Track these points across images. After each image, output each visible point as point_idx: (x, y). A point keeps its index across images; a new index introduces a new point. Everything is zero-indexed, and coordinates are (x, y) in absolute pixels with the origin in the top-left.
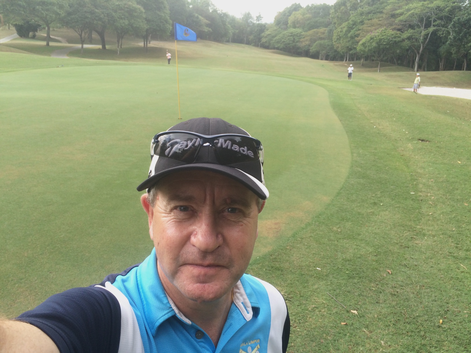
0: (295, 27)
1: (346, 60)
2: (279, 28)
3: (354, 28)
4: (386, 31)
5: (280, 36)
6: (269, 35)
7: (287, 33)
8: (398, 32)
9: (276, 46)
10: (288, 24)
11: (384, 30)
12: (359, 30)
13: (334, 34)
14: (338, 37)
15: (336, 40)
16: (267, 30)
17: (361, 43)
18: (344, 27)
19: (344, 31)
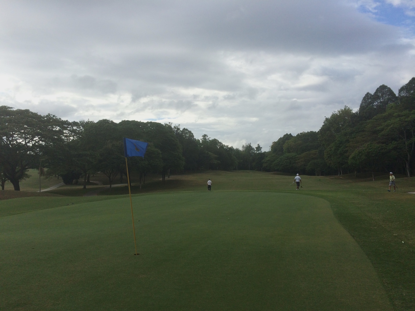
0: (289, 152)
1: (340, 174)
2: (277, 154)
3: (341, 146)
4: (371, 145)
5: (278, 160)
6: (269, 160)
7: (283, 157)
8: (384, 145)
9: (276, 169)
10: (283, 150)
11: (370, 144)
12: (347, 147)
13: (325, 154)
14: (329, 155)
15: (327, 158)
16: (267, 157)
17: (350, 157)
18: (332, 147)
19: (333, 150)
